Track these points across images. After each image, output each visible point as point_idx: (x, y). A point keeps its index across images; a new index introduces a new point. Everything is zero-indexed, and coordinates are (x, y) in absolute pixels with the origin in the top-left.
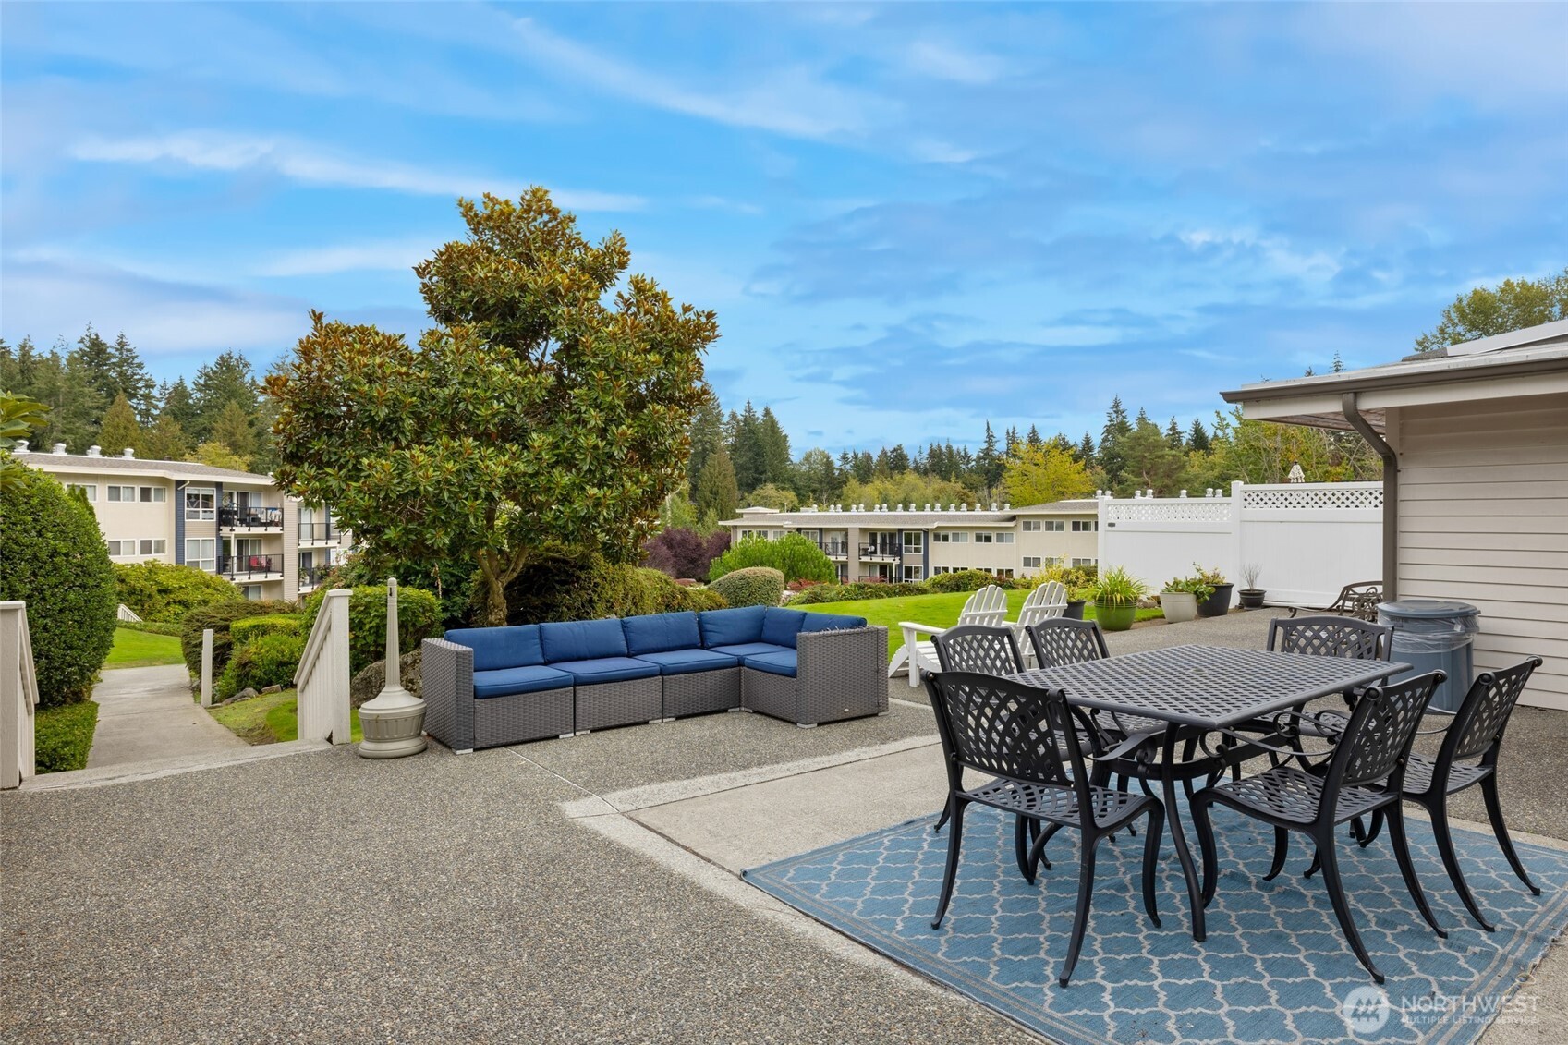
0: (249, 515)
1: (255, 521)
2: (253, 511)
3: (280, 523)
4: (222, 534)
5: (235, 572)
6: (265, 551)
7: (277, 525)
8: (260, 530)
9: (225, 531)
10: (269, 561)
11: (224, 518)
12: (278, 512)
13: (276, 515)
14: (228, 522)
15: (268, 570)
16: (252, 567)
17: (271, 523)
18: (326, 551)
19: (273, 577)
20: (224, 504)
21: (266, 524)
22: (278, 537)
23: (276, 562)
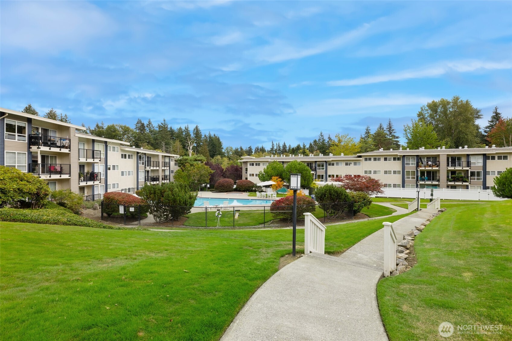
0: (50, 140)
1: (53, 145)
2: (52, 139)
3: (69, 147)
4: (31, 150)
5: (40, 173)
6: (58, 162)
7: (66, 148)
8: (57, 150)
9: (34, 148)
10: (61, 168)
11: (33, 141)
12: (68, 141)
13: (66, 143)
14: (36, 144)
15: (60, 173)
16: (51, 171)
17: (64, 147)
18: (92, 165)
19: (64, 177)
20: (33, 133)
21: (60, 147)
22: (67, 155)
23: (66, 168)
